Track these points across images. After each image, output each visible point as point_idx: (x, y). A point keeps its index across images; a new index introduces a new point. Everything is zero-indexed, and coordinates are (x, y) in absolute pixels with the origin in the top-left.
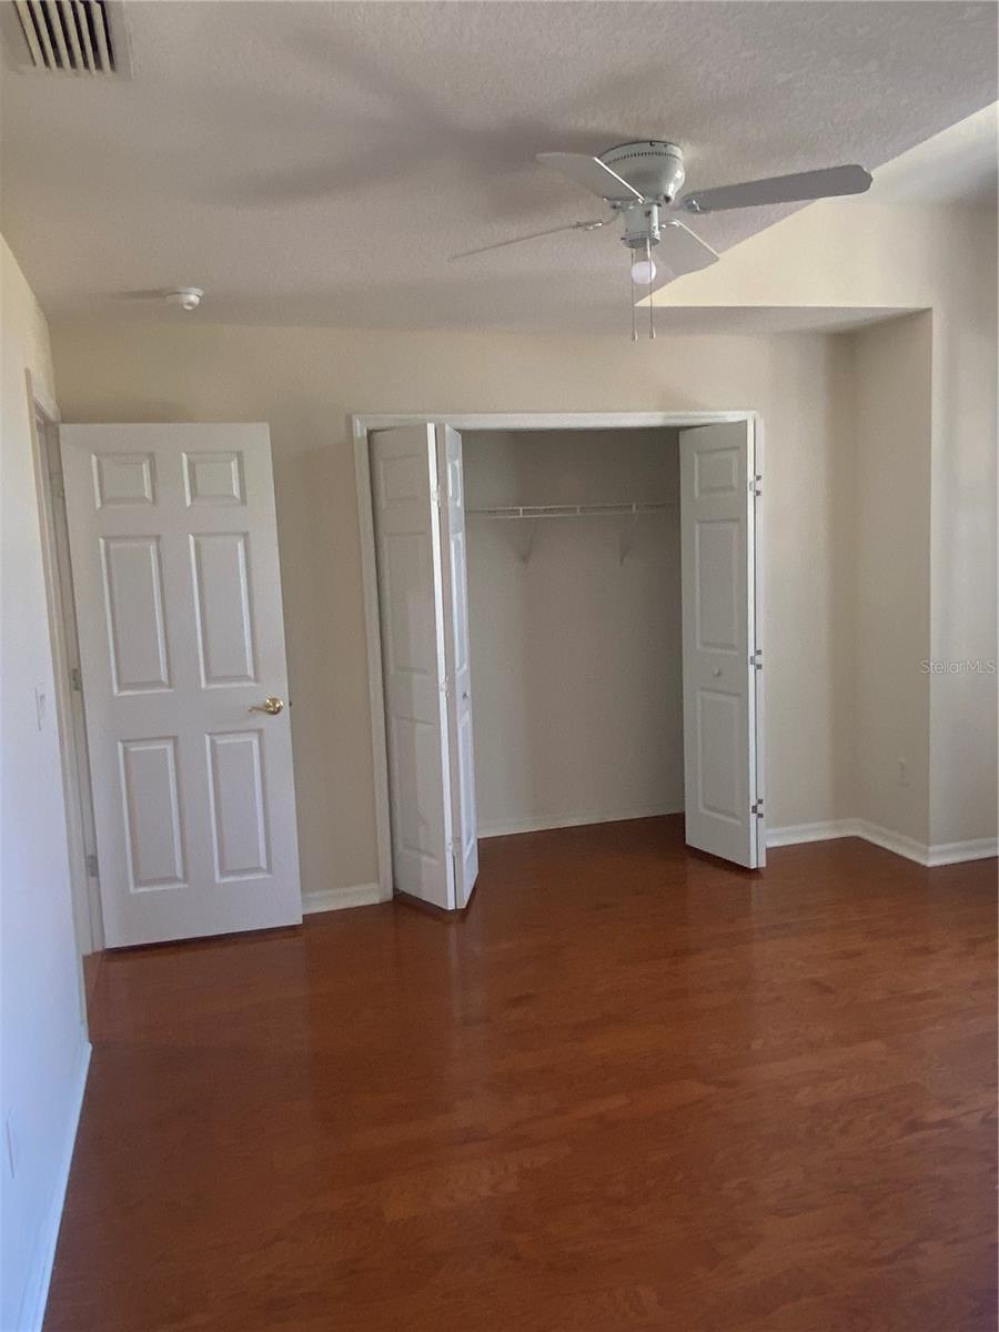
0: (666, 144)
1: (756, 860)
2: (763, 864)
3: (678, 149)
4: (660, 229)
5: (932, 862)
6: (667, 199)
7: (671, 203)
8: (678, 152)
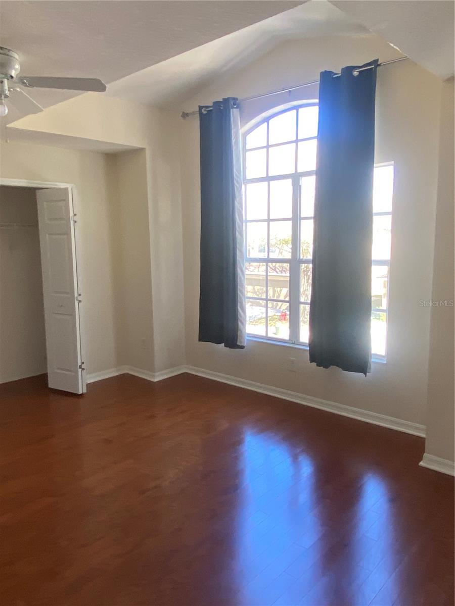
0: (9, 50)
1: (81, 389)
2: (85, 391)
3: (15, 54)
4: (9, 90)
5: (156, 380)
6: (12, 77)
7: (13, 80)
8: (16, 56)
